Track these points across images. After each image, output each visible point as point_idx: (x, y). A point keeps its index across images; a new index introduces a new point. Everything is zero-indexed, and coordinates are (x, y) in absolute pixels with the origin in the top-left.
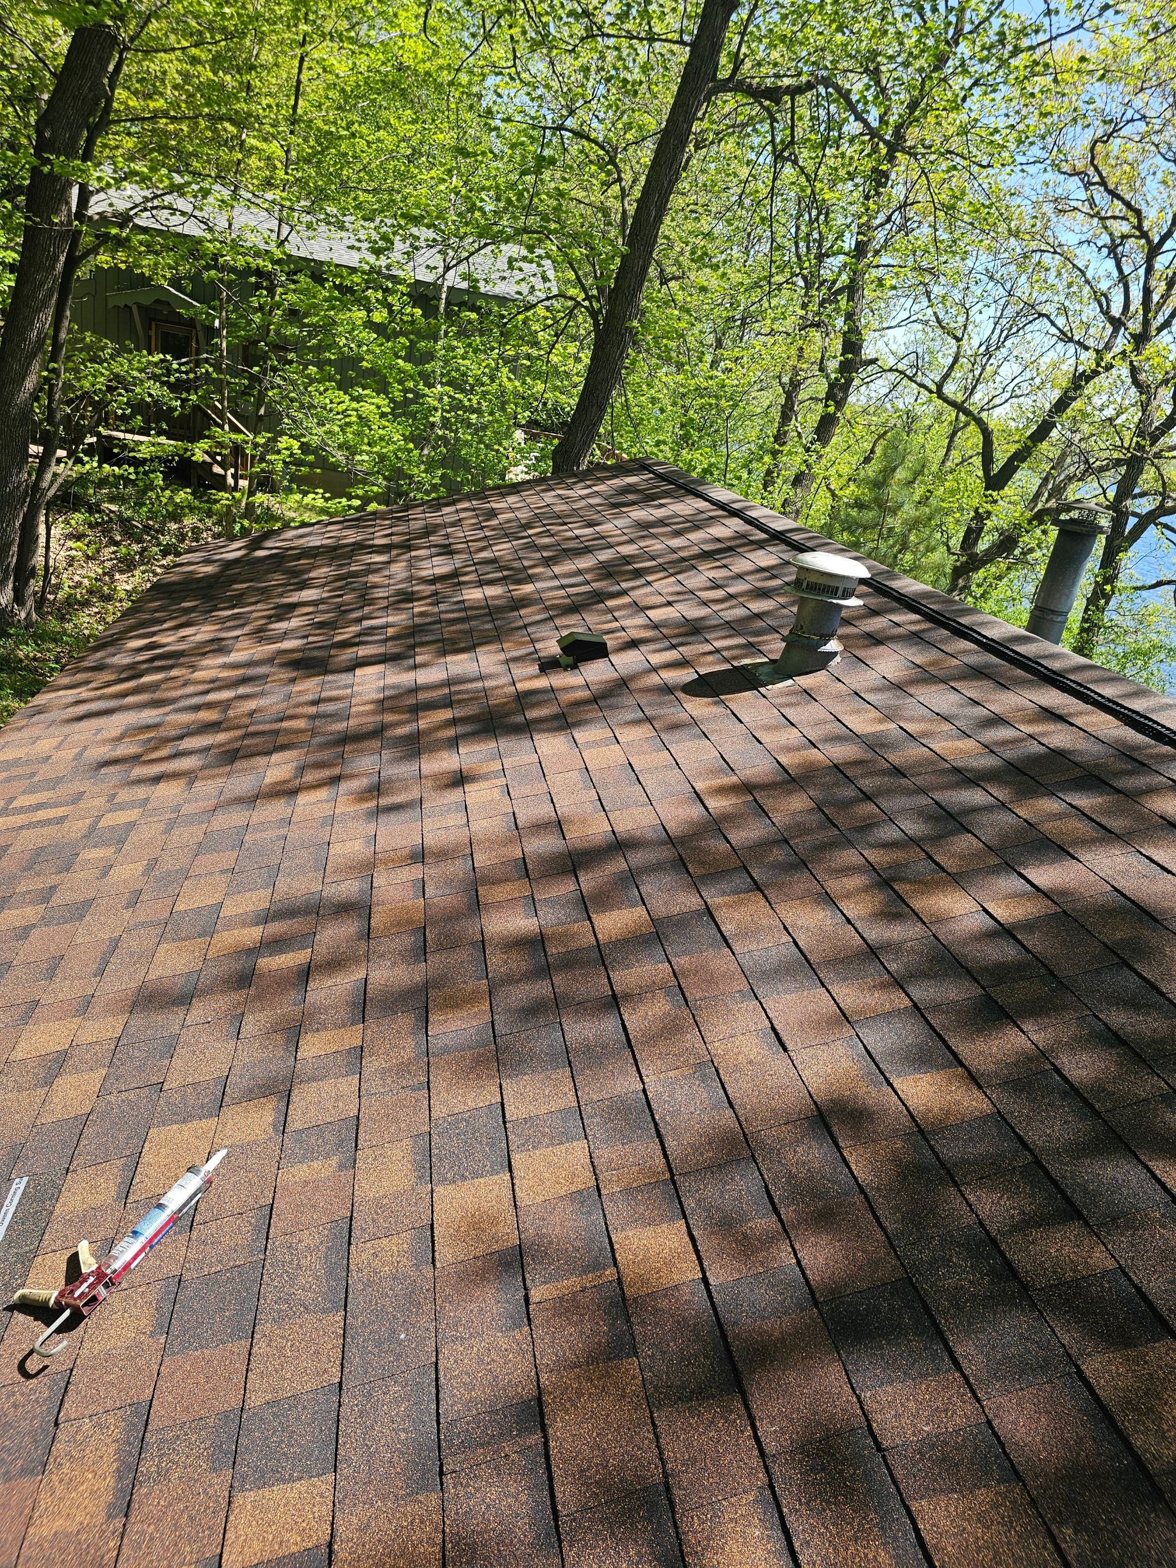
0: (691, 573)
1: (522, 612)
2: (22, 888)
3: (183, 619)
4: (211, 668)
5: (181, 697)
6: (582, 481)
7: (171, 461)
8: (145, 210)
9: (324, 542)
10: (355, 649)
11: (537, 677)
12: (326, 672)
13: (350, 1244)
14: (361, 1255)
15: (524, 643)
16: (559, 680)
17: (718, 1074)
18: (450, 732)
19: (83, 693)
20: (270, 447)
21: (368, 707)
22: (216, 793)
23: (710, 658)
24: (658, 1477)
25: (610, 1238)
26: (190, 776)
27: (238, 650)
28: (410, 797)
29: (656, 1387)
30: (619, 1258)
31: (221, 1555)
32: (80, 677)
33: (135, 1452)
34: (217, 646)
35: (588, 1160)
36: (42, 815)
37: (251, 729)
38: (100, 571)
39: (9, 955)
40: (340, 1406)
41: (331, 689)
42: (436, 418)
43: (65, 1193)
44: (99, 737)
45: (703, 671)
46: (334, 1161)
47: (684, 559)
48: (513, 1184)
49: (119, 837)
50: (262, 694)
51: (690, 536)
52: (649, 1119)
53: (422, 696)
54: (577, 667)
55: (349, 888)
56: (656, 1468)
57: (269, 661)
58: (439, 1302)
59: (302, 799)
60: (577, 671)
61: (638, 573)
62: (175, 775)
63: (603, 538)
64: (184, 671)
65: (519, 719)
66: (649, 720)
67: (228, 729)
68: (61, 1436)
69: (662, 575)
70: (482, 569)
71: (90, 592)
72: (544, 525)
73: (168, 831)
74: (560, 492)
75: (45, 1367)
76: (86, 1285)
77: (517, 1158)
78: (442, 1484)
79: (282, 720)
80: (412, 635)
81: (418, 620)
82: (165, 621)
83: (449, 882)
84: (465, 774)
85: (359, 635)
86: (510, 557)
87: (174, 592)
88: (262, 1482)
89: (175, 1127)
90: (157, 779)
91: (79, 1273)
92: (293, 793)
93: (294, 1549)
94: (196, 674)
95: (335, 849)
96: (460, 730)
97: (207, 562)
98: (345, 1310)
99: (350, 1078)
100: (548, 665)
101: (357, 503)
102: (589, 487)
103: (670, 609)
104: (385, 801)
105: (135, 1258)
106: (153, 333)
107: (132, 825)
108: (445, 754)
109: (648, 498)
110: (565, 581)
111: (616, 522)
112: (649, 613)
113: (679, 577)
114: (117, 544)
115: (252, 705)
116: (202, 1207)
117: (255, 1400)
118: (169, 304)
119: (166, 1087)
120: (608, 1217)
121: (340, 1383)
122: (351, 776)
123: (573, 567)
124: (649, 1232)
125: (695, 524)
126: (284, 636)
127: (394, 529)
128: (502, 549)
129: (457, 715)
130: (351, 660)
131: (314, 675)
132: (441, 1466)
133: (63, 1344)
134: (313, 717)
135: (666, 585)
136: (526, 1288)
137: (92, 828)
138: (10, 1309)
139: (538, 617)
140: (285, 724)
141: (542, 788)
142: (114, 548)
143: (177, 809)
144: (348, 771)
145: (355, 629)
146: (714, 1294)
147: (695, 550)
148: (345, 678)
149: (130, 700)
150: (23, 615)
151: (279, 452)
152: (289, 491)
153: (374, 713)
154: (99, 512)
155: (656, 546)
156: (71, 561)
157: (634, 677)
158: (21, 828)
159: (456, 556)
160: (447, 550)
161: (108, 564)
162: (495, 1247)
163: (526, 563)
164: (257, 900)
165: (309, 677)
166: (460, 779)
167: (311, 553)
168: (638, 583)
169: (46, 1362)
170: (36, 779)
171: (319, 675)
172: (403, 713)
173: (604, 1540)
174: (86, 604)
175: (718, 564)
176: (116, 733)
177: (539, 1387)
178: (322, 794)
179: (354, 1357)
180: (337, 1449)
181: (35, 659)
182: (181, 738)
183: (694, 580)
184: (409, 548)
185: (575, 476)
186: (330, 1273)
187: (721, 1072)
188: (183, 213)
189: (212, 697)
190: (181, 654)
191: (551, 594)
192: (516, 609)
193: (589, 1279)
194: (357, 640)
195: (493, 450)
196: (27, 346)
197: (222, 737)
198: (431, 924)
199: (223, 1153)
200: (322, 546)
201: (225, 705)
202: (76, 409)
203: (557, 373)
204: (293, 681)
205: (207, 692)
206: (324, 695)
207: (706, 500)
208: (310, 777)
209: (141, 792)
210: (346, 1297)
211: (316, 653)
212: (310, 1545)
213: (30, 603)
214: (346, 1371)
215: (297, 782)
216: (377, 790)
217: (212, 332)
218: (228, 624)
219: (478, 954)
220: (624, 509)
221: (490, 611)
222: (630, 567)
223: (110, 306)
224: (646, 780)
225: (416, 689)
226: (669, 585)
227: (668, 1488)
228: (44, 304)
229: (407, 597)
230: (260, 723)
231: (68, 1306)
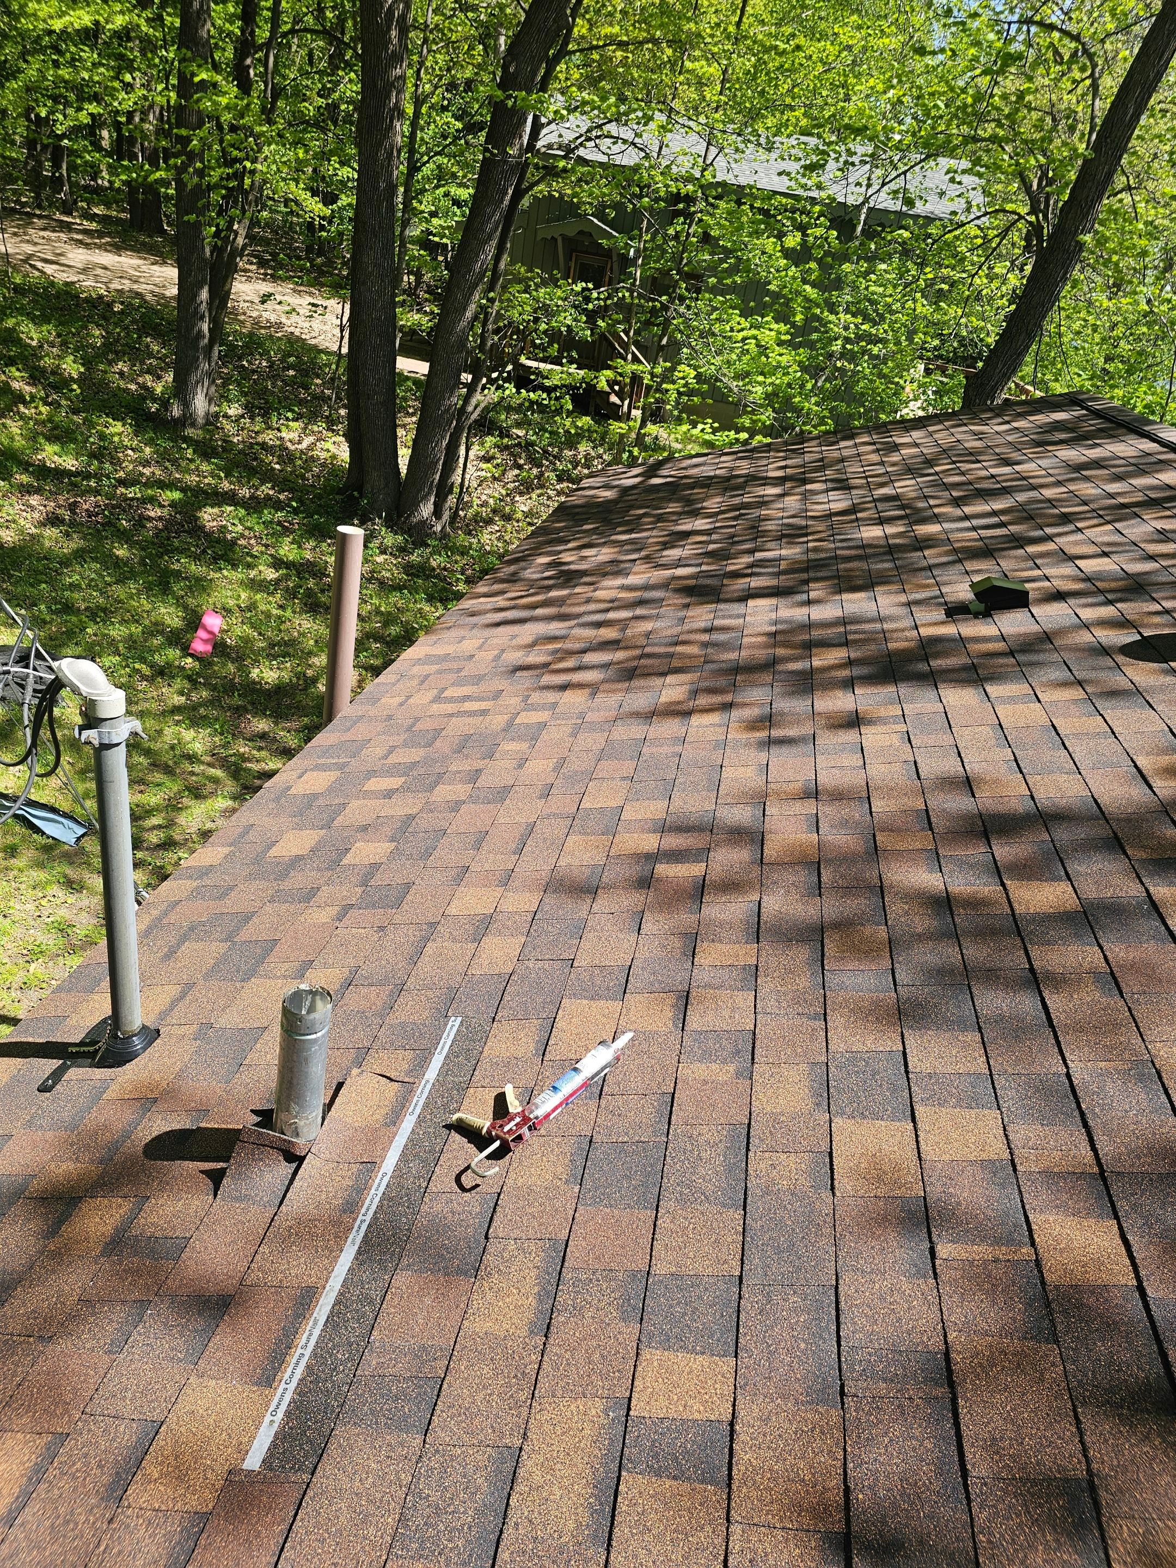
0: (1133, 522)
1: (927, 553)
2: (453, 768)
3: (586, 540)
4: (609, 588)
5: (584, 613)
6: (998, 415)
7: (578, 389)
8: (589, 139)
9: (718, 472)
10: (748, 580)
11: (943, 623)
12: (718, 601)
13: (748, 1150)
14: (759, 1164)
15: (928, 586)
16: (970, 628)
17: (1160, 1078)
18: (846, 673)
19: (500, 601)
20: (667, 376)
21: (759, 639)
22: (617, 706)
23: (1157, 620)
24: (1081, 1473)
25: (1027, 1217)
26: (594, 688)
27: (636, 573)
28: (803, 732)
29: (1080, 1382)
30: (1037, 1240)
31: (630, 1399)
32: (496, 587)
33: (554, 1281)
34: (614, 569)
35: (1002, 1132)
36: (469, 706)
37: (648, 650)
38: (504, 492)
39: (445, 824)
40: (740, 1298)
41: (724, 617)
42: (837, 347)
43: (491, 1039)
44: (514, 642)
45: (1147, 633)
46: (732, 1068)
47: (1124, 506)
48: (917, 1136)
49: (534, 734)
50: (658, 617)
51: (1133, 482)
52: (1074, 1106)
53: (816, 634)
54: (991, 616)
55: (742, 815)
56: (1080, 1462)
57: (665, 585)
58: (839, 1229)
59: (696, 720)
60: (990, 620)
61: (1066, 519)
62: (580, 686)
63: (1024, 478)
64: (586, 589)
65: (922, 667)
66: (1080, 683)
67: (626, 648)
68: (491, 1248)
69: (1095, 521)
70: (881, 506)
71: (494, 511)
72: (954, 462)
73: (574, 735)
74: (972, 428)
75: (477, 1186)
76: (513, 1123)
77: (920, 1110)
78: (843, 1403)
79: (676, 644)
80: (806, 570)
81: (812, 556)
82: (569, 541)
83: (844, 823)
84: (861, 716)
85: (751, 566)
86: (913, 495)
87: (578, 514)
88: (666, 1345)
89: (585, 1002)
90: (564, 687)
91: (506, 1112)
92: (687, 714)
93: (697, 1416)
94: (598, 593)
95: (728, 773)
96: (857, 671)
97: (607, 487)
98: (744, 1209)
99: (745, 993)
100: (955, 611)
101: (744, 436)
102: (1008, 422)
103: (1106, 560)
104: (776, 733)
105: (554, 1110)
106: (572, 264)
107: (543, 725)
108: (839, 693)
109: (1079, 437)
110: (975, 522)
111: (1039, 462)
112: (1080, 563)
113: (1118, 525)
114: (520, 467)
115: (648, 626)
116: (610, 1079)
117: (660, 1269)
118: (591, 235)
119: (576, 964)
120: (1025, 1195)
121: (741, 1277)
122: (745, 705)
123: (987, 508)
124: (1071, 1222)
125: (1143, 466)
126: (679, 563)
127: (789, 462)
128: (906, 487)
129: (853, 655)
130: (743, 590)
131: (708, 603)
132: (842, 1386)
133: (494, 1169)
134: (705, 645)
135: (1103, 534)
136: (931, 1241)
137: (510, 724)
138: (449, 1127)
139: (944, 559)
140: (679, 649)
141: (947, 740)
142: (516, 472)
143: (582, 715)
144: (739, 699)
145: (747, 559)
146: (1153, 1307)
147: (1139, 497)
148: (737, 608)
149: (539, 612)
150: (439, 528)
151: (674, 382)
152: (679, 421)
153: (766, 646)
154: (508, 436)
155: (1087, 489)
156: (482, 481)
157: (1062, 632)
158: (452, 715)
159: (854, 492)
160: (843, 485)
161: (511, 486)
162: (898, 1193)
163: (932, 502)
164: (655, 809)
165: (702, 604)
166: (855, 721)
167: (706, 483)
168: (1066, 529)
169: (478, 1182)
170: (463, 674)
171: (712, 602)
172: (796, 648)
173: (1018, 1515)
174: (489, 522)
175: (1168, 513)
176: (529, 639)
177: (946, 1342)
178: (715, 718)
179: (754, 1260)
180: (737, 1338)
181: (445, 569)
182: (584, 651)
183: (1135, 530)
184: (804, 482)
185: (991, 410)
186: (730, 1170)
187: (1163, 1075)
188: (625, 141)
189: (612, 615)
190: (584, 573)
191: (960, 535)
192: (921, 549)
193: (1002, 1252)
194: (749, 571)
195: (892, 383)
196: (470, 277)
197: (620, 655)
198: (826, 861)
199: (629, 1035)
200: (715, 477)
201: (623, 624)
202: (504, 337)
203: (978, 297)
204: (687, 606)
205: (607, 610)
206: (717, 623)
207: (1154, 441)
208: (703, 701)
209: (551, 697)
210: (745, 1199)
211: (709, 581)
212: (712, 1418)
213: (446, 516)
214: (746, 1268)
215: (691, 704)
216: (768, 720)
217: (626, 262)
218: (626, 547)
219: (876, 900)
220: (1049, 448)
221: (890, 550)
222: (1056, 511)
223: (539, 238)
224: (1073, 746)
225: (809, 626)
226: (1106, 533)
227: (1092, 1488)
228: (490, 238)
229: (801, 532)
230: (656, 645)
231: (498, 1137)
